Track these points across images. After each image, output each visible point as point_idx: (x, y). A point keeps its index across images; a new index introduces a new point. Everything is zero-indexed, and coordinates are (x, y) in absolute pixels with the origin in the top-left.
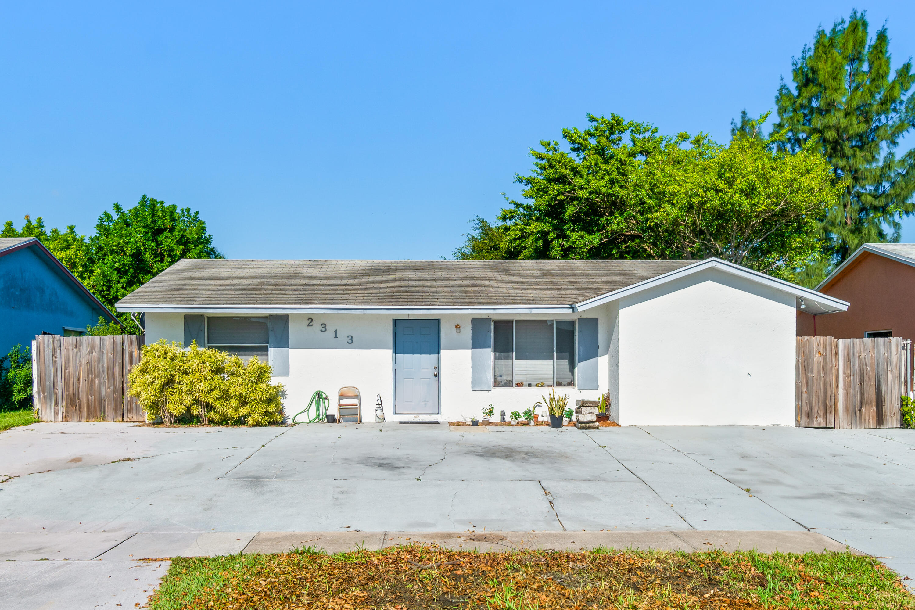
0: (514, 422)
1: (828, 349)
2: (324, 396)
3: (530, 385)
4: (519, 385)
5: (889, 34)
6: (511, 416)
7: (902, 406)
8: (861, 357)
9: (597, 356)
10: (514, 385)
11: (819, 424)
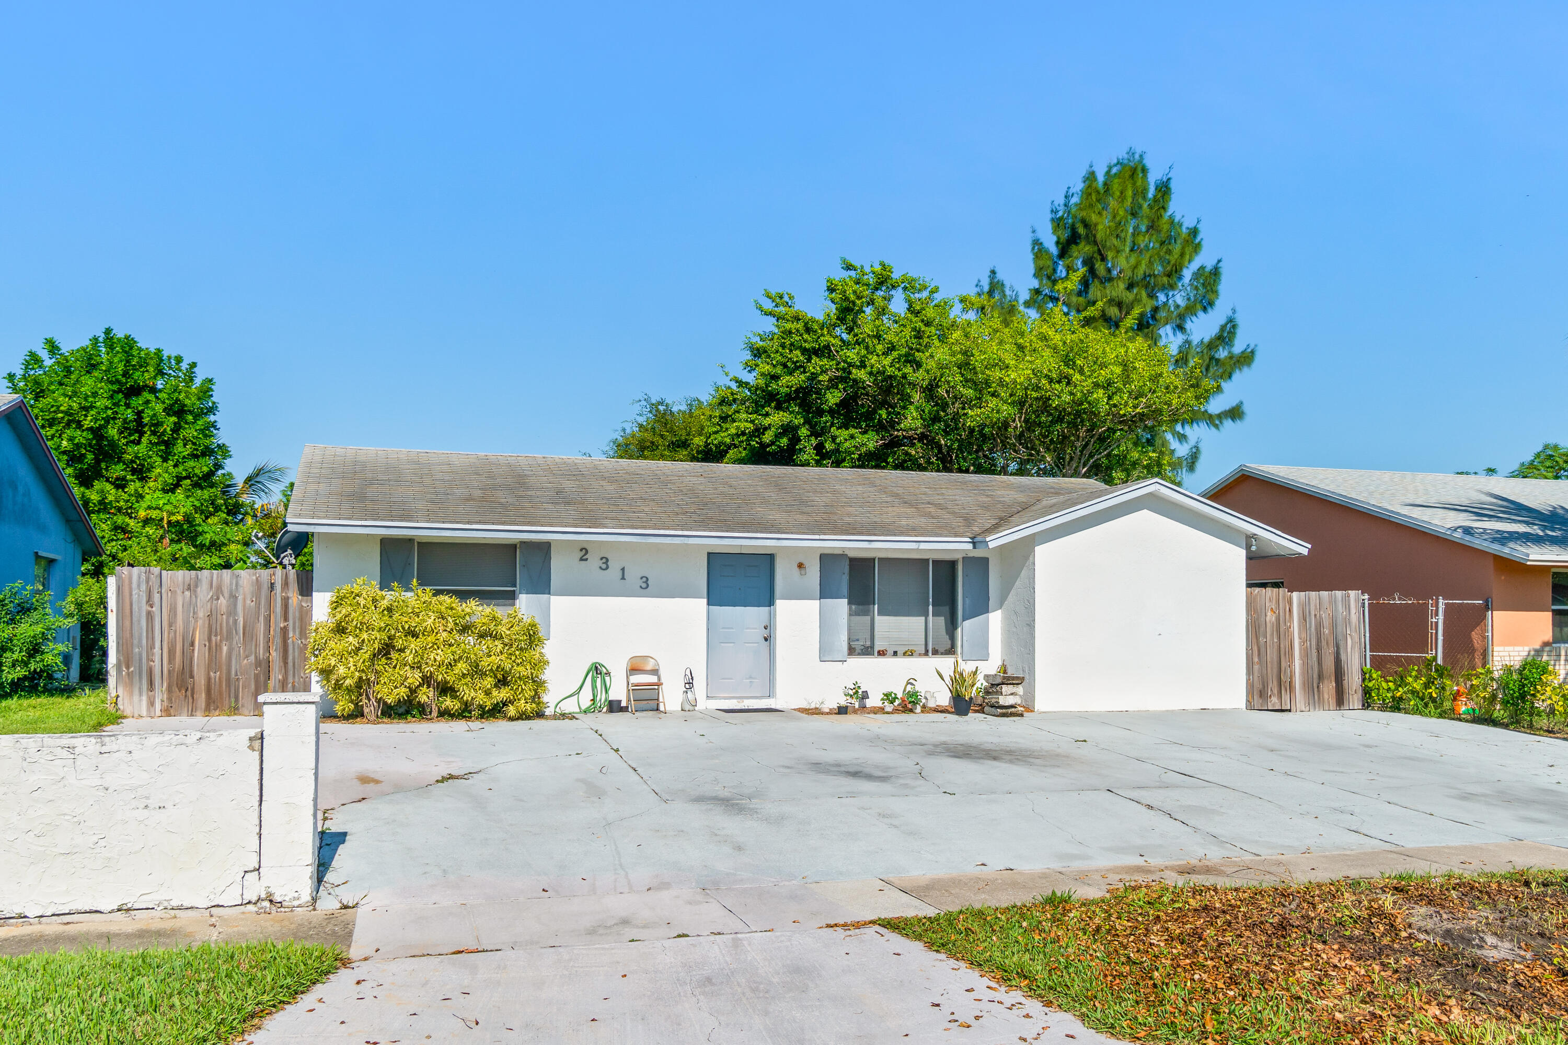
0: (889, 708)
1: (1281, 606)
2: (605, 671)
3: (895, 653)
4: (882, 653)
5: (1173, 185)
6: (882, 699)
7: (1364, 680)
8: (1318, 615)
9: (987, 611)
10: (876, 653)
11: (1273, 705)
